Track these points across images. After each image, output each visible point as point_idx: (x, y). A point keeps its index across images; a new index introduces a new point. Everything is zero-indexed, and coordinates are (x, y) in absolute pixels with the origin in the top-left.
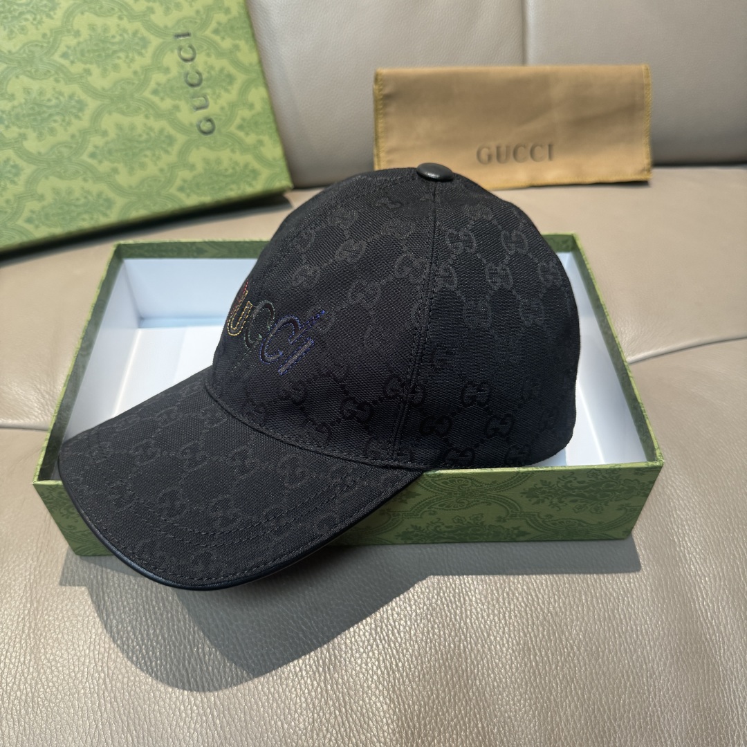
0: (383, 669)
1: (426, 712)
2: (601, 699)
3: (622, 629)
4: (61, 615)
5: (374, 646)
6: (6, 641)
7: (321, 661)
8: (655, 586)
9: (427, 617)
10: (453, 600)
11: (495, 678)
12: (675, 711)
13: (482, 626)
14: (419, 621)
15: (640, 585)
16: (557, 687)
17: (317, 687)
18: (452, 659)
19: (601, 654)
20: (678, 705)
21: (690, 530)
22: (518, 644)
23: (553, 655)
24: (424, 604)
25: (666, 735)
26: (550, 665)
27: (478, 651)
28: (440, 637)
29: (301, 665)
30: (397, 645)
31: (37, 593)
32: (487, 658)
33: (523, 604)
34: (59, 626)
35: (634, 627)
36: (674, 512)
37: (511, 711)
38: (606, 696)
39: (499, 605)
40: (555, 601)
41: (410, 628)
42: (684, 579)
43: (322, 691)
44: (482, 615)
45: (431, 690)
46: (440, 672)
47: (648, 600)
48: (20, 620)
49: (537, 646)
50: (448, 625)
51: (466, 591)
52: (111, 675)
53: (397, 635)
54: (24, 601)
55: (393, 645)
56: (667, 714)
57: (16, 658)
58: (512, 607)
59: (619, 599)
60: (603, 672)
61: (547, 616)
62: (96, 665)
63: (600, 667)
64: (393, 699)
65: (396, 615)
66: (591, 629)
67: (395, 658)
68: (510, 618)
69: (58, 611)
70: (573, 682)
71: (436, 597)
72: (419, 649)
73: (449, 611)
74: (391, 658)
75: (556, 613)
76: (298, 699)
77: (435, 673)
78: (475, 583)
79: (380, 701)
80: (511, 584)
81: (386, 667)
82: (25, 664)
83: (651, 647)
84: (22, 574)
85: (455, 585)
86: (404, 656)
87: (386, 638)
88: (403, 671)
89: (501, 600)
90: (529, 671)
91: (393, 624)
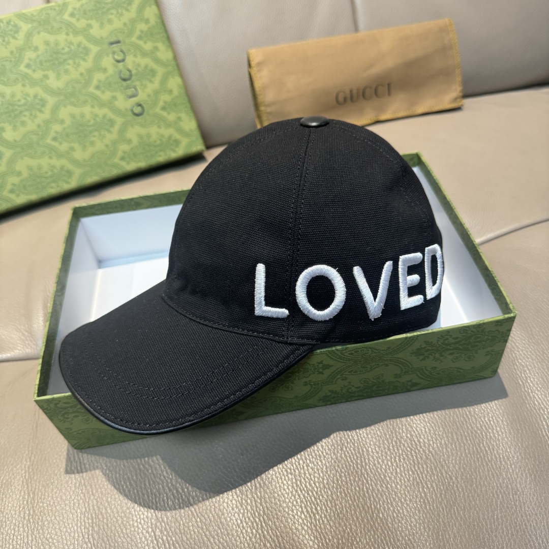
0: (306, 513)
1: (343, 544)
2: (479, 517)
3: (488, 458)
4: (52, 501)
5: (297, 496)
6: (12, 527)
7: (257, 514)
8: (510, 421)
9: (335, 468)
10: (354, 452)
11: (394, 511)
12: (538, 519)
13: (379, 470)
14: (329, 473)
15: (498, 421)
16: (444, 511)
17: (256, 535)
18: (358, 498)
19: (474, 480)
20: (540, 513)
21: (531, 374)
22: (409, 481)
23: (437, 486)
24: (332, 458)
25: (534, 539)
26: (436, 494)
27: (378, 490)
28: (347, 483)
29: (241, 518)
30: (314, 493)
31: (32, 486)
32: (386, 495)
33: (408, 449)
34: (52, 510)
35: (498, 456)
36: (516, 361)
37: (410, 535)
38: (483, 514)
39: (390, 451)
40: (433, 443)
41: (323, 479)
42: (531, 412)
43: (260, 537)
44: (378, 461)
45: (345, 525)
46: (351, 511)
47: (506, 432)
48: (21, 509)
49: (424, 480)
50: (352, 473)
51: (364, 445)
52: (96, 544)
53: (313, 485)
54: (22, 494)
55: (311, 494)
56: (532, 522)
57: (21, 539)
58: (400, 452)
59: (483, 435)
60: (478, 494)
61: (429, 455)
62: (84, 538)
63: (475, 491)
64: (316, 536)
65: (311, 470)
66: (464, 462)
67: (314, 504)
68: (400, 461)
69: (50, 498)
70: (455, 505)
71: (340, 452)
72: (332, 494)
73: (352, 461)
74: (311, 504)
75: (435, 452)
76: (242, 545)
77: (347, 511)
78: (369, 436)
79: (306, 539)
80: (397, 434)
81: (307, 511)
82: (28, 544)
83: (513, 470)
84: (19, 473)
85: (354, 440)
86: (321, 501)
87: (305, 489)
88: (322, 513)
89: (391, 448)
90: (420, 501)
91: (309, 477)
